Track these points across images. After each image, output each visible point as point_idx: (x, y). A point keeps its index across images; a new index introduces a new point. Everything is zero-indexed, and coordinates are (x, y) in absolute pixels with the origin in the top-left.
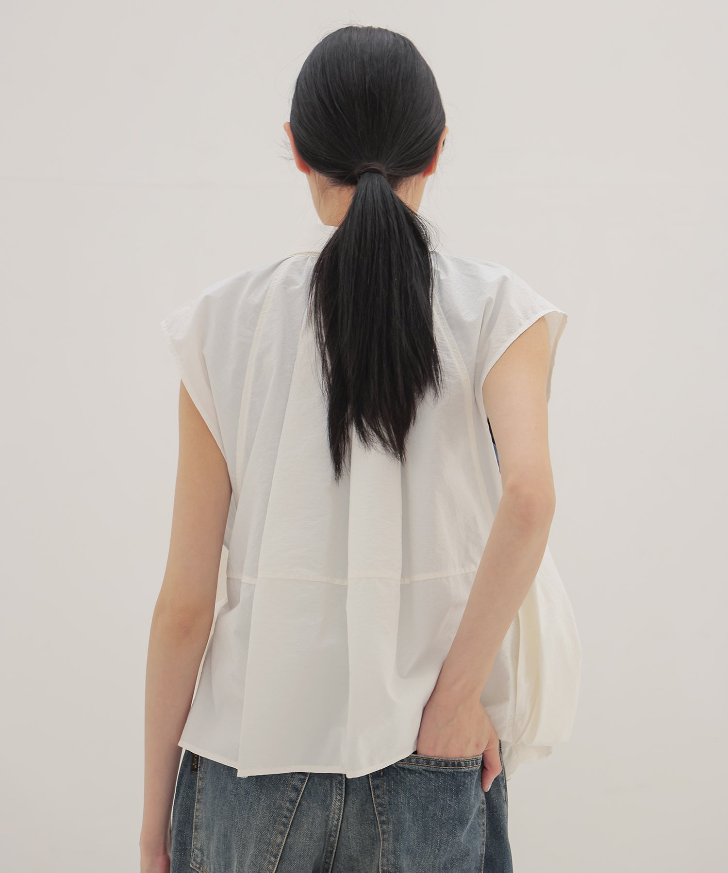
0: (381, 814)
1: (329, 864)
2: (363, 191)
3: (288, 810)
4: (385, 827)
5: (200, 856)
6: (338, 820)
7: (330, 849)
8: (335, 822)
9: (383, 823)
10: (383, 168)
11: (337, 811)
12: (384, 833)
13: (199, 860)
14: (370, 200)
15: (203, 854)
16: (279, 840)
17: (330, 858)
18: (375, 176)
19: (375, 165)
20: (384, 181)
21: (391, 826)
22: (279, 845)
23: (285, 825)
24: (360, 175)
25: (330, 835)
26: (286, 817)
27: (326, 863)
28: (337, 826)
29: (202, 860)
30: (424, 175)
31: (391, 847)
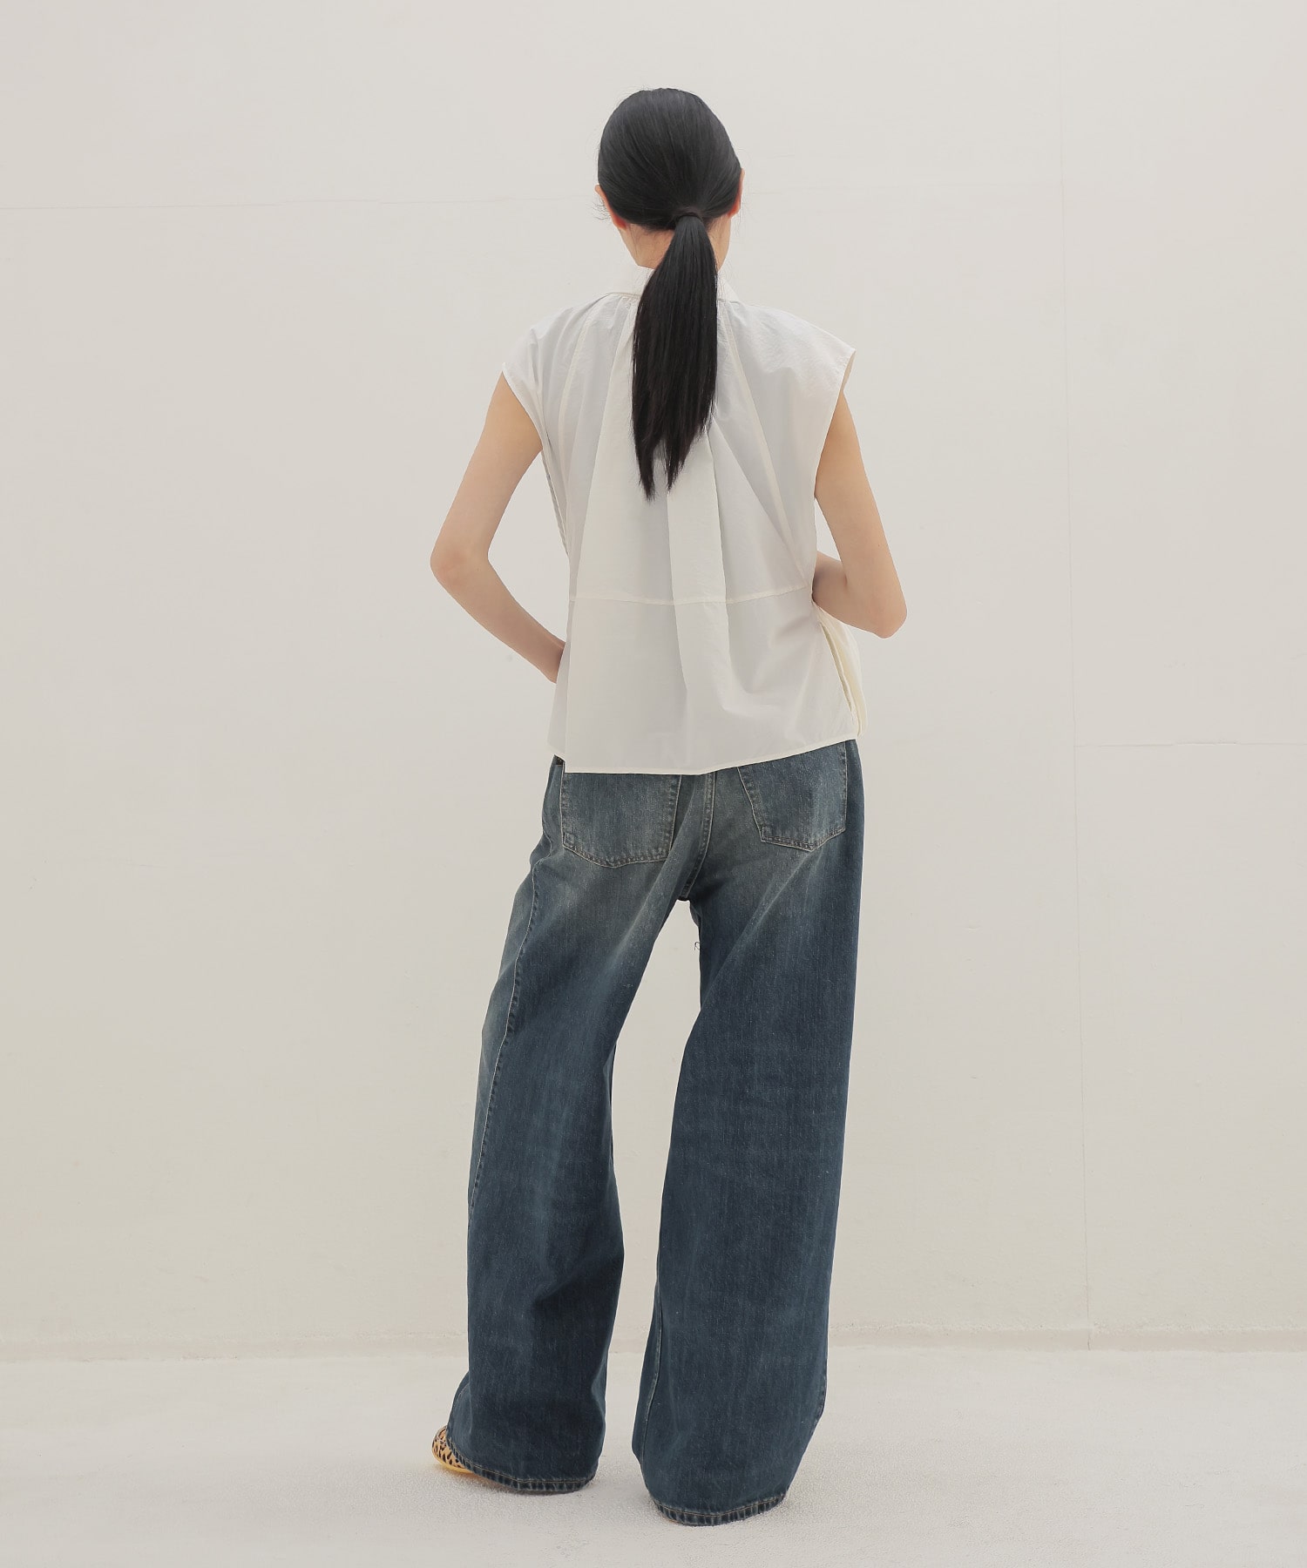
0: (747, 782)
1: (707, 831)
2: (683, 234)
3: (672, 794)
4: (752, 792)
5: (573, 838)
6: (711, 794)
7: (707, 819)
8: (709, 796)
9: (749, 789)
10: (698, 212)
11: (710, 787)
12: (752, 796)
13: (572, 842)
14: (690, 242)
15: (576, 836)
16: (669, 819)
17: (708, 827)
18: (693, 218)
19: (691, 209)
20: (701, 223)
21: (758, 791)
22: (670, 824)
23: (672, 807)
24: (678, 219)
25: (706, 808)
26: (671, 800)
27: (704, 831)
28: (711, 799)
29: (575, 842)
30: (730, 215)
31: (763, 808)
